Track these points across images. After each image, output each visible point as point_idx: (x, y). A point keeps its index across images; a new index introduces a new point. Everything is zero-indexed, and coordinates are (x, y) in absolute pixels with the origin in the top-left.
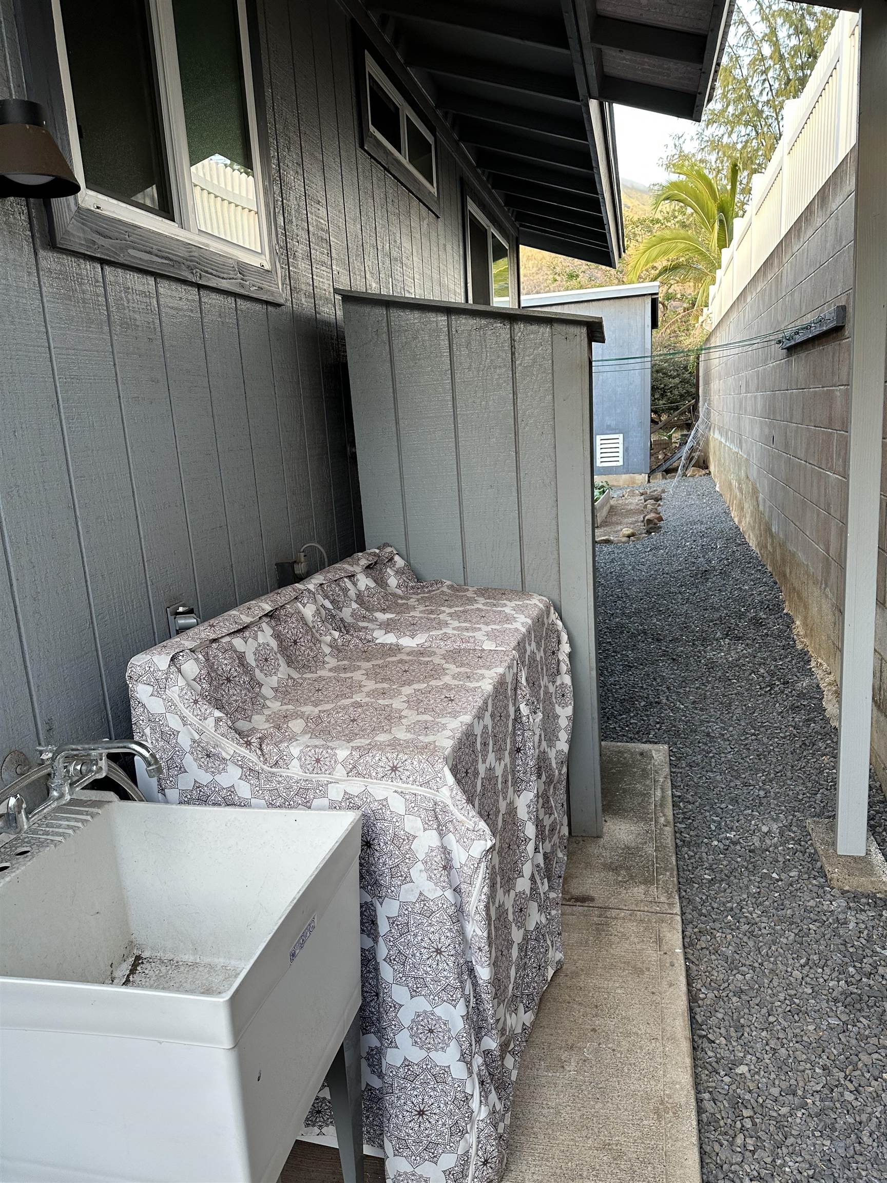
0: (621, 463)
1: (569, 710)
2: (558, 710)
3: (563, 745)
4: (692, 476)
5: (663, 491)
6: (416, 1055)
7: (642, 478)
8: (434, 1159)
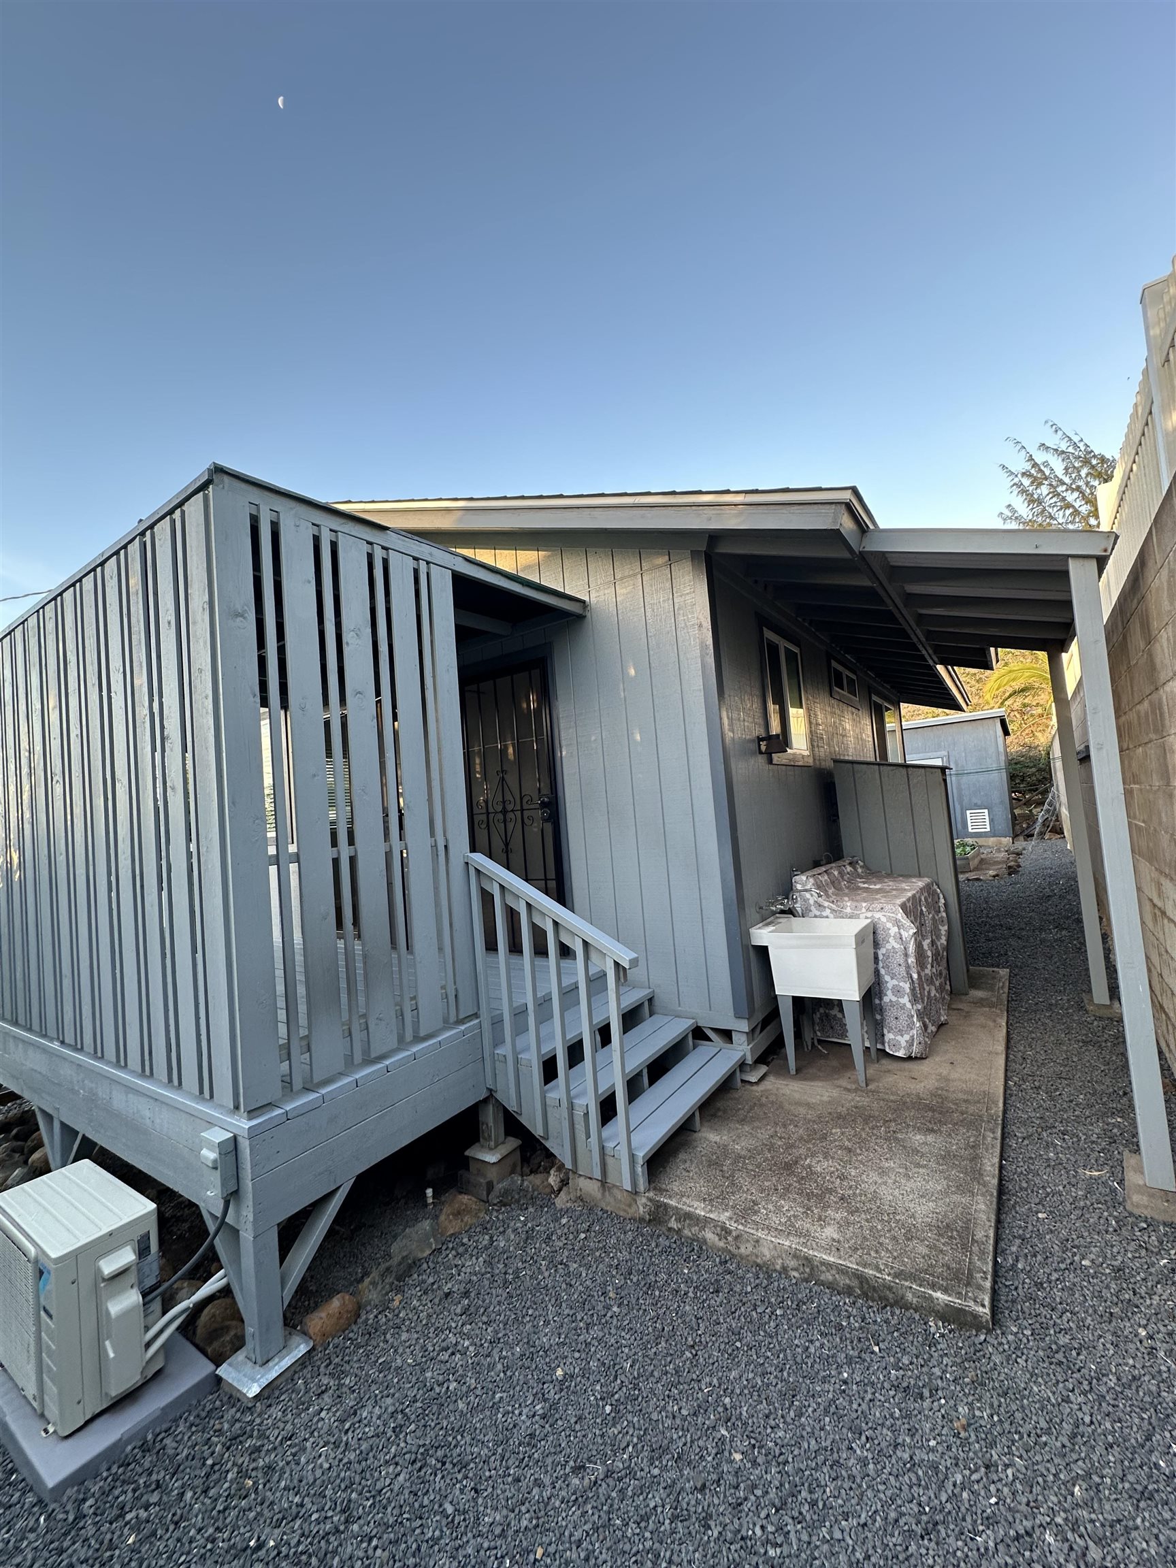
0: (988, 830)
1: (946, 927)
2: (941, 927)
3: (943, 941)
4: (1050, 839)
5: (1024, 849)
6: (894, 999)
7: (1007, 840)
8: (902, 1036)
